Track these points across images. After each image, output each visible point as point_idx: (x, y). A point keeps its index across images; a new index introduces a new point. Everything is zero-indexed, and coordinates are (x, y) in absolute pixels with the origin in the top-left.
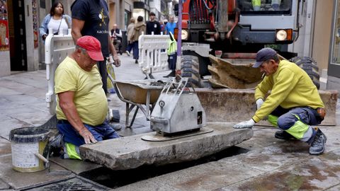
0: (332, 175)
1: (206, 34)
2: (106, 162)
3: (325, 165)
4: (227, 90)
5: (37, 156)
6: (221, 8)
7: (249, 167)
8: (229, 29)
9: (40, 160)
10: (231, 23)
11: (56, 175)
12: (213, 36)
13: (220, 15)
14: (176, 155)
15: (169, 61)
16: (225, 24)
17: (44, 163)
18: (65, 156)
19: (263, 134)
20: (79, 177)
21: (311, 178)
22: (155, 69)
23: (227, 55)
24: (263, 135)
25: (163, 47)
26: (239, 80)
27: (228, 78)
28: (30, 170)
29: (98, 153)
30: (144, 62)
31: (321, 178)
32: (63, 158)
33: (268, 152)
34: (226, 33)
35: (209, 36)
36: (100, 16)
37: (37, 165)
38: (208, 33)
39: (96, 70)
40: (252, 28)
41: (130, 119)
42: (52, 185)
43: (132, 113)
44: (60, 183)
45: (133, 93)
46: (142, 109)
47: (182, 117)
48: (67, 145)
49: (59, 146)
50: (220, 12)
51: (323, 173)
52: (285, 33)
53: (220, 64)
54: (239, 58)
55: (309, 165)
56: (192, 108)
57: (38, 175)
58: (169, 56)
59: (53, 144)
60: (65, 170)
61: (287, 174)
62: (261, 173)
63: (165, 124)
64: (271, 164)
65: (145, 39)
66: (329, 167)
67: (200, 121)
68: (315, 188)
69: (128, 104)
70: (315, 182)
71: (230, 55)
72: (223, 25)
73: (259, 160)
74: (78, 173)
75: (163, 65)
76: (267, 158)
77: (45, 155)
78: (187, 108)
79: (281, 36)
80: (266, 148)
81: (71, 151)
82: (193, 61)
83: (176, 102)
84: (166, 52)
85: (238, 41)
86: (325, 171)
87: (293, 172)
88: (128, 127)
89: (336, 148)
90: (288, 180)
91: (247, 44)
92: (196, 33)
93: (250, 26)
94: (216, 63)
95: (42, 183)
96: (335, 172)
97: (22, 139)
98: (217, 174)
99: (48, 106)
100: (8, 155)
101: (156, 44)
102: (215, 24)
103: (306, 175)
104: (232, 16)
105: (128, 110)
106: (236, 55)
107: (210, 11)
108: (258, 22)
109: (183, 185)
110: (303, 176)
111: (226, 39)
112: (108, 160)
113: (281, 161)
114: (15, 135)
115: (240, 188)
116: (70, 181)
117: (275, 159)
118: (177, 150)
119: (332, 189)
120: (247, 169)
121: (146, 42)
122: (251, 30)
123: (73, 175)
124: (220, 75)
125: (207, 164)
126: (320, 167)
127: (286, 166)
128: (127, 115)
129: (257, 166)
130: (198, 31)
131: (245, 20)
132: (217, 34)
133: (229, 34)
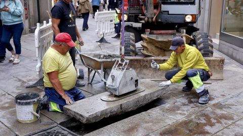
0: (219, 122)
1: (140, 18)
2: (80, 119)
3: (214, 113)
4: (153, 58)
5: (32, 113)
6: (149, 2)
7: (167, 116)
8: (155, 15)
9: (34, 115)
10: (155, 11)
11: (45, 125)
12: (144, 19)
13: (148, 6)
14: (123, 110)
15: (115, 27)
16: (151, 12)
17: (37, 117)
18: (50, 110)
19: (177, 87)
20: (60, 126)
21: (205, 125)
22: (106, 34)
23: (153, 32)
24: (176, 89)
25: (111, 19)
26: (161, 49)
27: (154, 48)
28: (28, 122)
29: (75, 112)
30: (99, 30)
31: (212, 125)
32: (49, 111)
33: (179, 103)
34: (152, 18)
35: (141, 19)
36: (70, 16)
37: (33, 118)
38: (141, 17)
39: (68, 54)
40: (170, 13)
41: (91, 78)
42: (43, 133)
43: (92, 75)
44: (47, 131)
45: (93, 63)
46: (98, 73)
47: (125, 85)
48: (51, 103)
49: (46, 103)
50: (148, 5)
51: (213, 121)
52: (191, 17)
53: (148, 40)
54: (161, 34)
55: (204, 114)
56: (132, 78)
57: (33, 125)
58: (115, 24)
59: (42, 102)
60: (51, 121)
61: (191, 121)
62: (174, 121)
63: (115, 90)
64: (180, 114)
65: (99, 14)
66: (217, 115)
67: (136, 85)
68: (208, 133)
69: (89, 69)
70: (208, 128)
71: (155, 32)
72: (150, 13)
73: (174, 110)
74: (59, 123)
75: (111, 31)
76: (178, 108)
77: (37, 112)
78: (128, 79)
79: (189, 19)
80: (178, 100)
81: (54, 107)
82: (131, 37)
83: (122, 76)
84: (113, 22)
85: (161, 22)
86: (214, 119)
87: (195, 120)
88: (89, 83)
89: (222, 99)
90: (191, 126)
91: (167, 23)
92: (133, 16)
93: (168, 12)
94: (146, 40)
95: (36, 131)
96: (221, 119)
97: (23, 103)
98: (146, 122)
99: (38, 73)
100: (14, 109)
101: (107, 17)
102: (145, 12)
103: (202, 122)
104: (156, 6)
105: (89, 72)
106: (159, 32)
107: (142, 3)
108: (173, 9)
109: (125, 132)
110: (200, 123)
111: (152, 22)
112: (81, 118)
113: (187, 111)
114: (18, 101)
115: (161, 134)
116: (54, 129)
117: (183, 109)
118: (123, 107)
119: (218, 134)
120: (165, 118)
121: (100, 16)
122: (169, 14)
123: (55, 125)
124: (148, 48)
125: (140, 114)
126: (211, 116)
127: (190, 115)
128: (89, 75)
129: (172, 115)
130: (134, 15)
131: (165, 7)
132: (146, 19)
133: (154, 19)
